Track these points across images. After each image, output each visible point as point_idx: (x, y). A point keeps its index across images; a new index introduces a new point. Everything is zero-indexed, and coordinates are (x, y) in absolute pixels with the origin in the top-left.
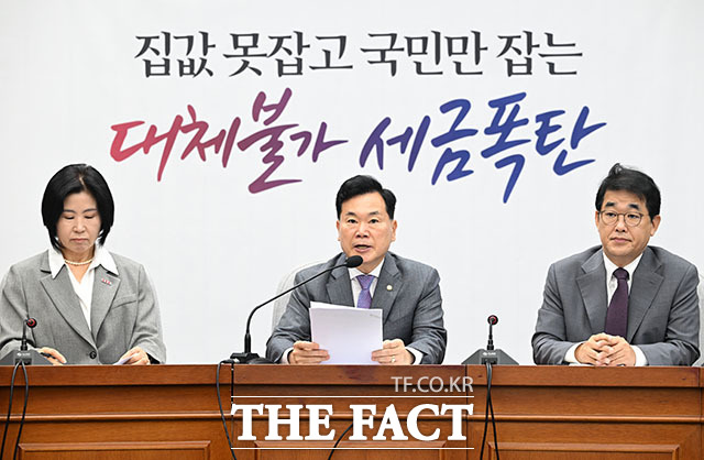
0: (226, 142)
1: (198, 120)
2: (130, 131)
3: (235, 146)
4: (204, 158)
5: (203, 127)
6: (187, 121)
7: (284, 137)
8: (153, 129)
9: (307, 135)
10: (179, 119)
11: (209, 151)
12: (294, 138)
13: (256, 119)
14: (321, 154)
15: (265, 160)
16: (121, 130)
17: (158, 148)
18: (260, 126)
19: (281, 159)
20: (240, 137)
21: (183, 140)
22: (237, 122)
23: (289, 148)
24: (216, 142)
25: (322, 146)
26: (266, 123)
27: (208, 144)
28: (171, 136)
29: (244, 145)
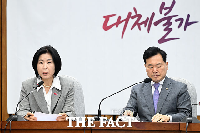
0: (149, 22)
1: (138, 13)
2: (110, 18)
3: (153, 25)
4: (140, 29)
5: (140, 16)
6: (133, 14)
7: (173, 20)
8: (120, 17)
9: (182, 20)
10: (130, 13)
11: (142, 26)
12: (176, 21)
13: (161, 13)
14: (188, 28)
15: (165, 30)
16: (107, 18)
17: (122, 25)
18: (163, 16)
19: (171, 29)
20: (155, 20)
21: (132, 22)
22: (153, 15)
23: (174, 25)
24: (145, 23)
25: (188, 24)
26: (165, 14)
27: (142, 23)
28: (127, 20)
29: (156, 24)
